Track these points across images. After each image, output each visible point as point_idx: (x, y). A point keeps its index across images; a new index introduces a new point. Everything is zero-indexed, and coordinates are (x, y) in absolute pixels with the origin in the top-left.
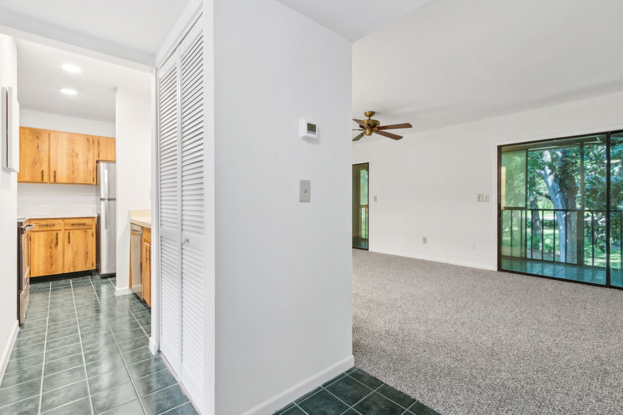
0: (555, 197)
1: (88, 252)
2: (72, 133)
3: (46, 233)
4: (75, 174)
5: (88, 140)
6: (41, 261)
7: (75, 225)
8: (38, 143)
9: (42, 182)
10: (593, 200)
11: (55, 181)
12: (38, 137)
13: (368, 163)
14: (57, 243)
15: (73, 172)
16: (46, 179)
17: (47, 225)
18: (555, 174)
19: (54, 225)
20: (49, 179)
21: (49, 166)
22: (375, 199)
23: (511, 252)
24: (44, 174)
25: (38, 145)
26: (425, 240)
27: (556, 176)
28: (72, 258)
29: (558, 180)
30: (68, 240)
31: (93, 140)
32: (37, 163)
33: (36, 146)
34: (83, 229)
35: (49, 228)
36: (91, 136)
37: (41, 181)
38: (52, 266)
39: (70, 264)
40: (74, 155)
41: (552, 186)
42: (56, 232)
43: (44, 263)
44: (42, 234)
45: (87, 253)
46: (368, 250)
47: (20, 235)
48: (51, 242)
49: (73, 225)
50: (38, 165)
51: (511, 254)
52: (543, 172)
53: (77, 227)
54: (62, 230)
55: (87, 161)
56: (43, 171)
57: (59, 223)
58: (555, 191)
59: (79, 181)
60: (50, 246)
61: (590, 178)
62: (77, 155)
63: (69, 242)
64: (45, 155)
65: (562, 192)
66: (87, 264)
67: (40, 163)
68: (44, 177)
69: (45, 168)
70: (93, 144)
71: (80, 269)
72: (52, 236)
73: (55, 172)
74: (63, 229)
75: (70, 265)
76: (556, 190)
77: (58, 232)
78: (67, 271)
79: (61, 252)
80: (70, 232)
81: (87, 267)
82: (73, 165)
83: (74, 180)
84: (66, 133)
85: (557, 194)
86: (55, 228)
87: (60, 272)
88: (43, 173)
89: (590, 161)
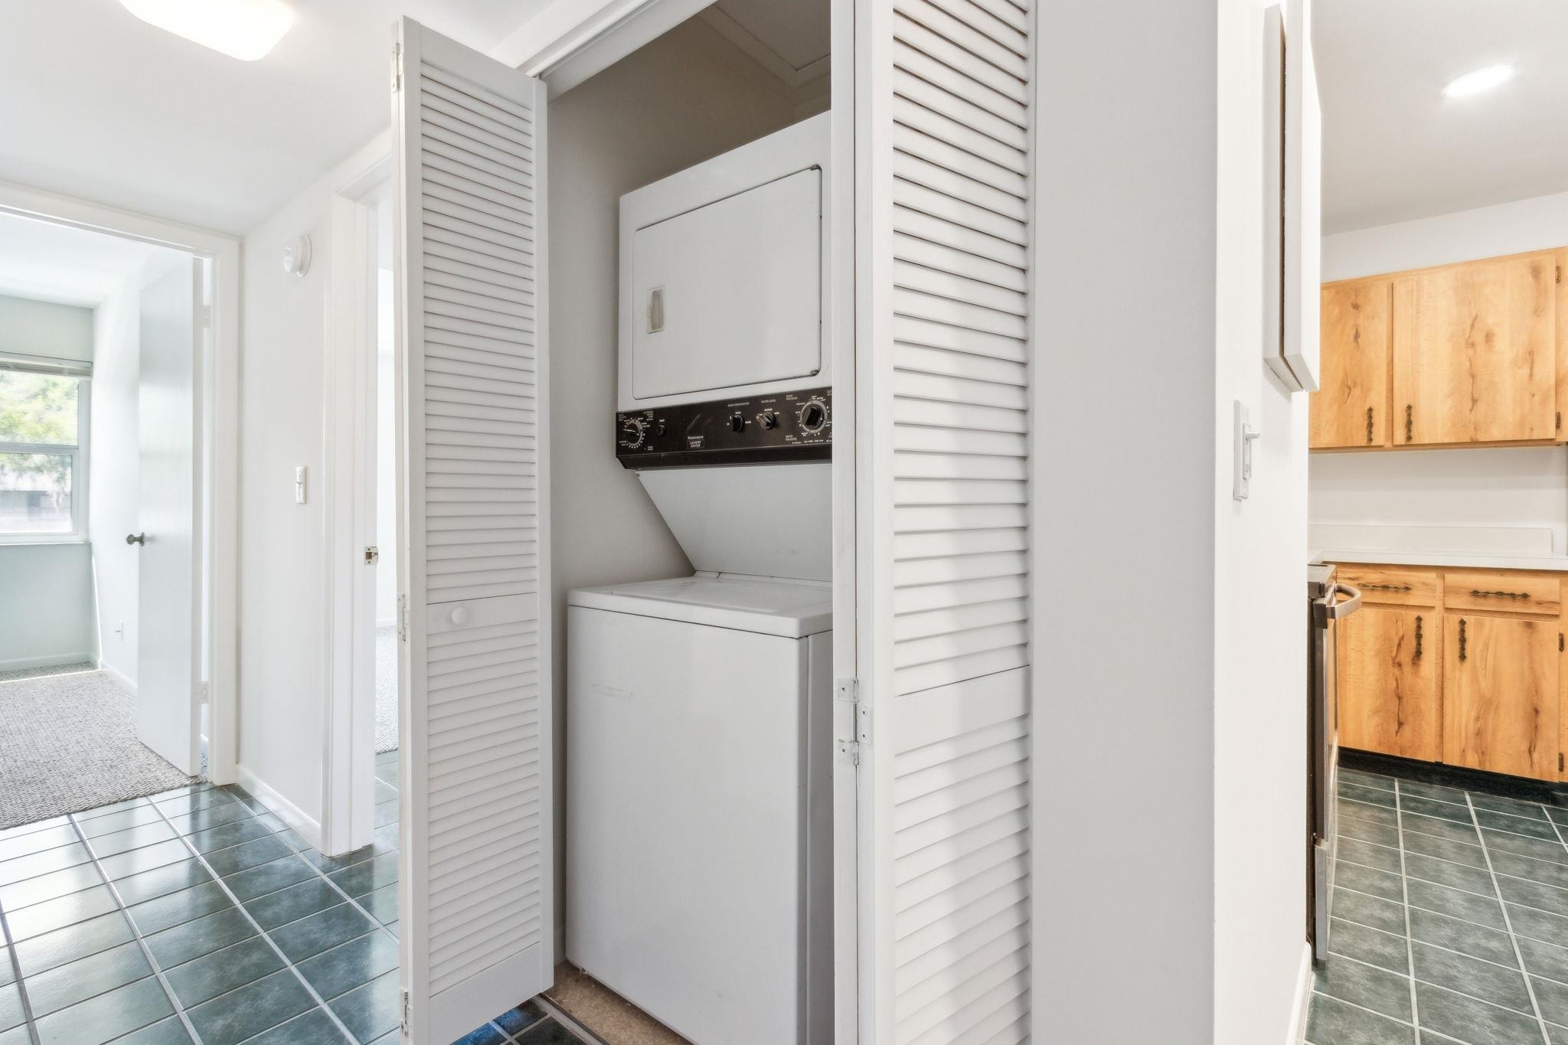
1: (1539, 709)
2: (1469, 263)
3: (1382, 611)
4: (1481, 407)
5: (1536, 272)
6: (1368, 704)
7: (1486, 595)
8: (1356, 325)
9: (1369, 446)
11: (1409, 438)
12: (1356, 307)
14: (1418, 653)
15: (1474, 401)
16: (1380, 437)
17: (1385, 588)
19: (1407, 589)
20: (1391, 435)
21: (1391, 390)
24: (1373, 421)
25: (1357, 330)
28: (1473, 714)
30: (1457, 646)
31: (1558, 268)
32: (1354, 386)
33: (1353, 333)
34: (1516, 613)
35: (1391, 598)
36: (1548, 252)
37: (1364, 443)
38: (1399, 728)
39: (1466, 738)
40: (1479, 338)
42: (1415, 614)
43: (1376, 712)
44: (1370, 613)
45: (1537, 711)
47: (1317, 630)
48: (1399, 645)
49: (1475, 593)
50: (1357, 392)
53: (1491, 604)
54: (1437, 609)
55: (1531, 353)
56: (1370, 410)
57: (1425, 584)
59: (1497, 435)
60: (1394, 659)
62: (1489, 337)
63: (1463, 657)
64: (1377, 356)
66: (1536, 756)
67: (1362, 387)
68: (1373, 430)
69: (1378, 400)
70: (1558, 281)
71: (1502, 765)
72: (1400, 623)
73: (1409, 408)
74: (1438, 604)
75: (1463, 741)
77: (1422, 614)
78: (1453, 759)
79: (1433, 687)
80: (1465, 618)
81: (1537, 768)
82: (1473, 377)
83: (1475, 429)
84: (1449, 266)
86: (1411, 600)
87: (1427, 754)
88: (1370, 417)
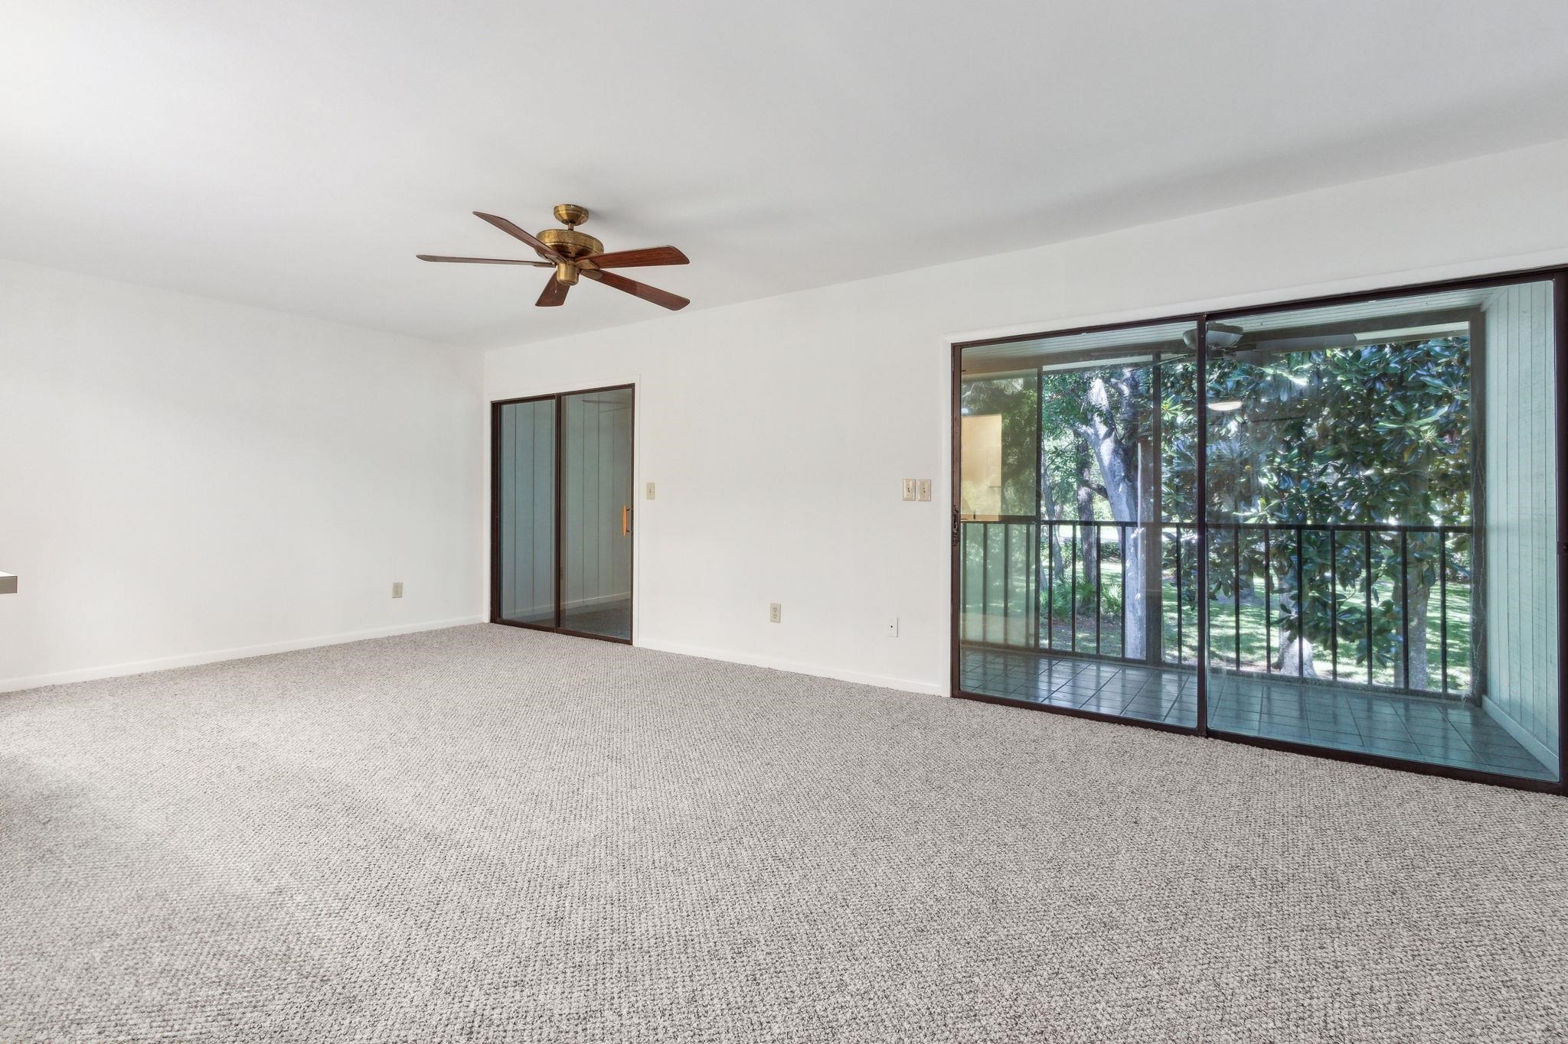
0: (1115, 490)
10: (1185, 498)
13: (632, 386)
18: (1116, 436)
22: (651, 491)
23: (1006, 634)
26: (776, 612)
27: (1118, 442)
29: (1121, 452)
41: (1111, 464)
46: (630, 643)
51: (1006, 640)
52: (1090, 431)
58: (1115, 477)
61: (1182, 447)
65: (1130, 480)
76: (1116, 474)
85: (1119, 485)
89: (1184, 407)
